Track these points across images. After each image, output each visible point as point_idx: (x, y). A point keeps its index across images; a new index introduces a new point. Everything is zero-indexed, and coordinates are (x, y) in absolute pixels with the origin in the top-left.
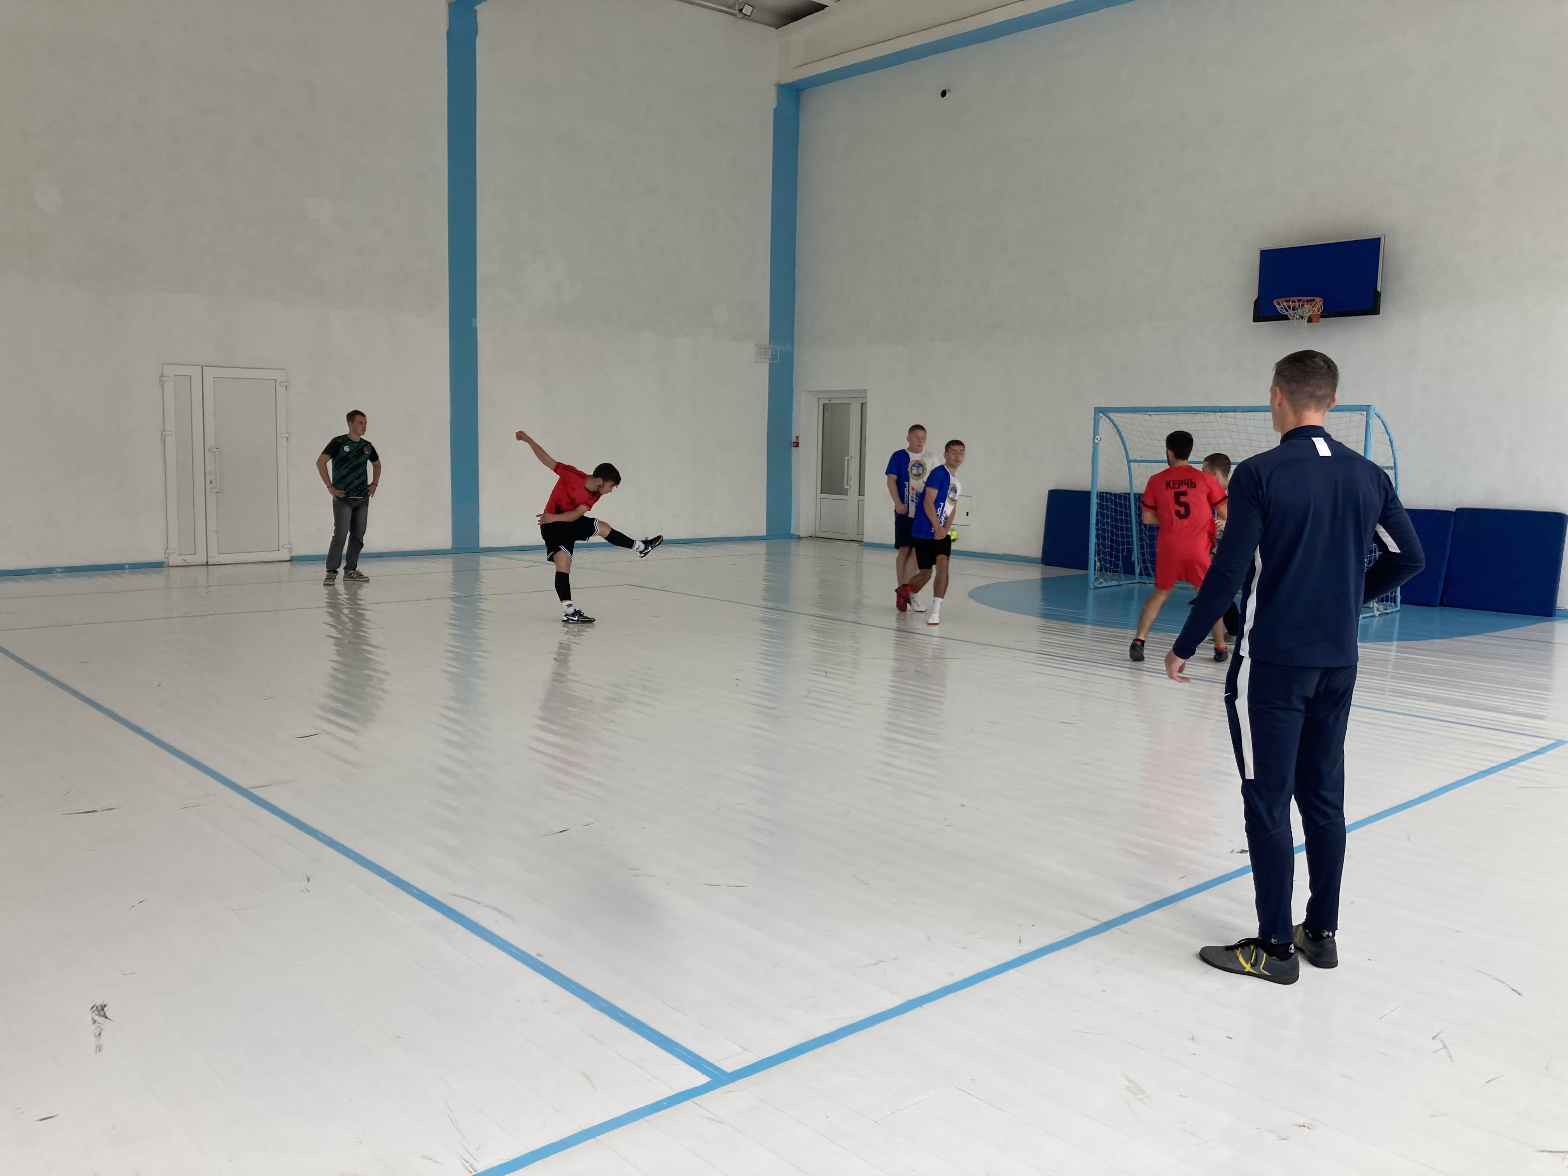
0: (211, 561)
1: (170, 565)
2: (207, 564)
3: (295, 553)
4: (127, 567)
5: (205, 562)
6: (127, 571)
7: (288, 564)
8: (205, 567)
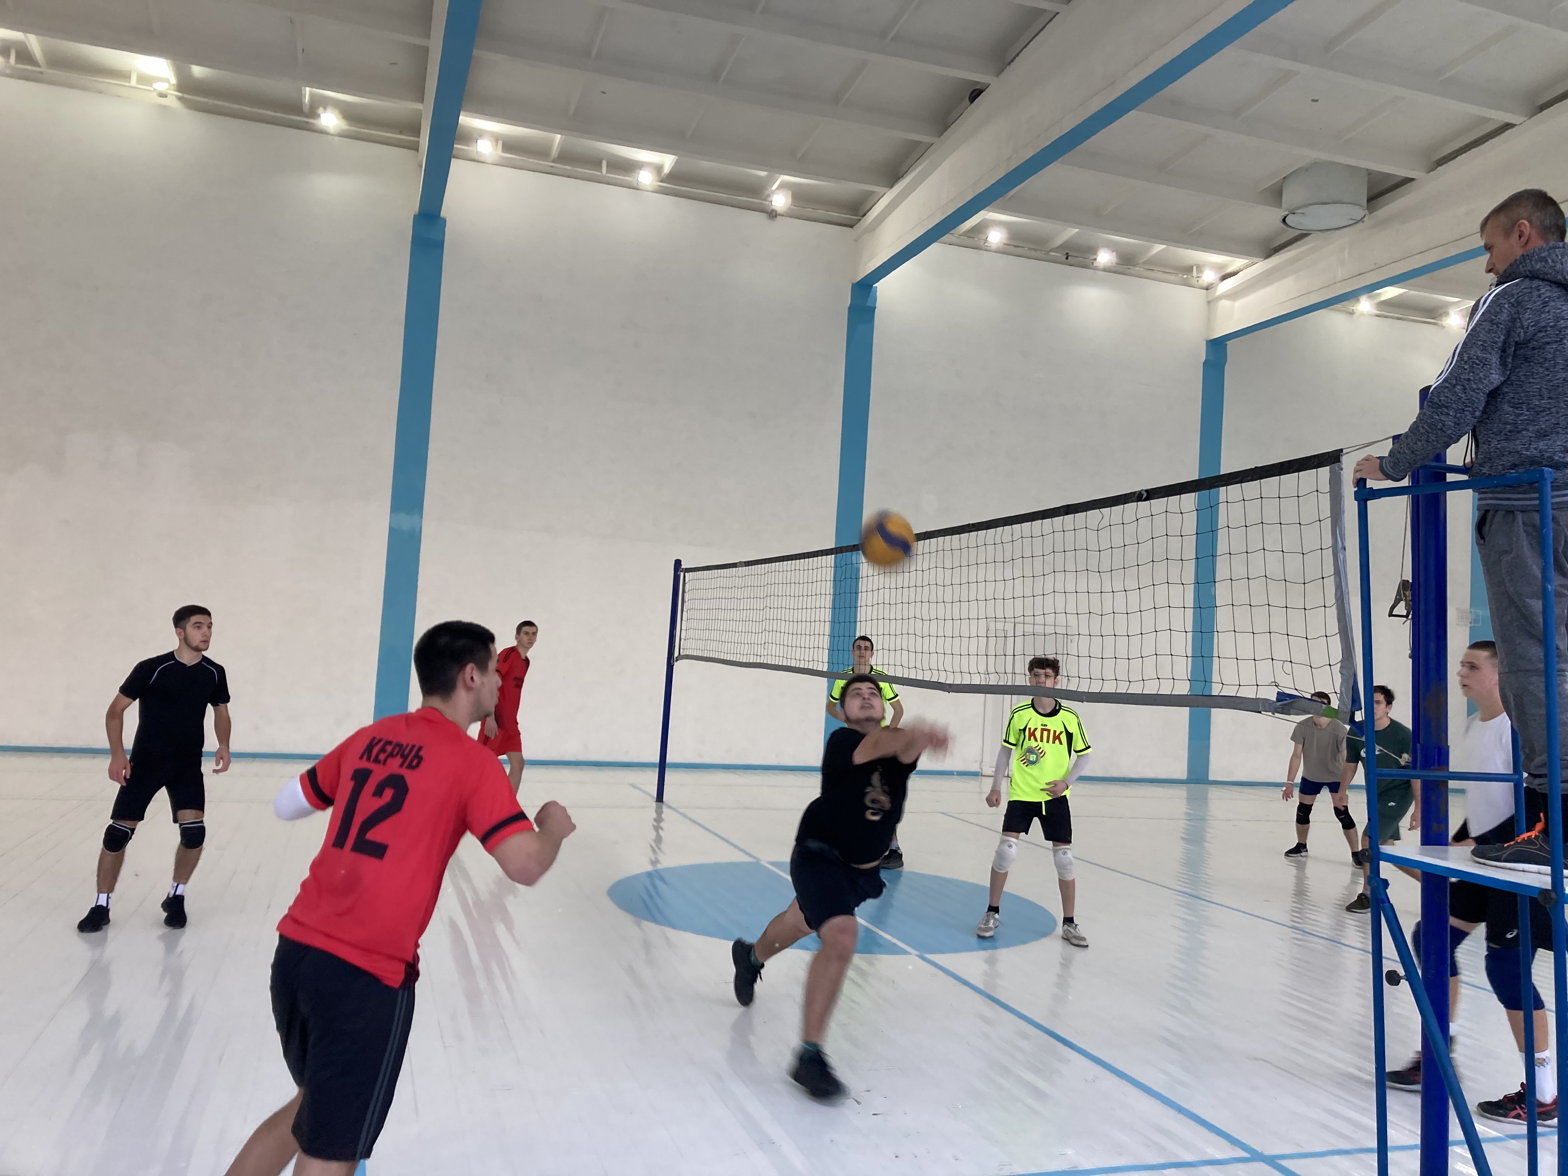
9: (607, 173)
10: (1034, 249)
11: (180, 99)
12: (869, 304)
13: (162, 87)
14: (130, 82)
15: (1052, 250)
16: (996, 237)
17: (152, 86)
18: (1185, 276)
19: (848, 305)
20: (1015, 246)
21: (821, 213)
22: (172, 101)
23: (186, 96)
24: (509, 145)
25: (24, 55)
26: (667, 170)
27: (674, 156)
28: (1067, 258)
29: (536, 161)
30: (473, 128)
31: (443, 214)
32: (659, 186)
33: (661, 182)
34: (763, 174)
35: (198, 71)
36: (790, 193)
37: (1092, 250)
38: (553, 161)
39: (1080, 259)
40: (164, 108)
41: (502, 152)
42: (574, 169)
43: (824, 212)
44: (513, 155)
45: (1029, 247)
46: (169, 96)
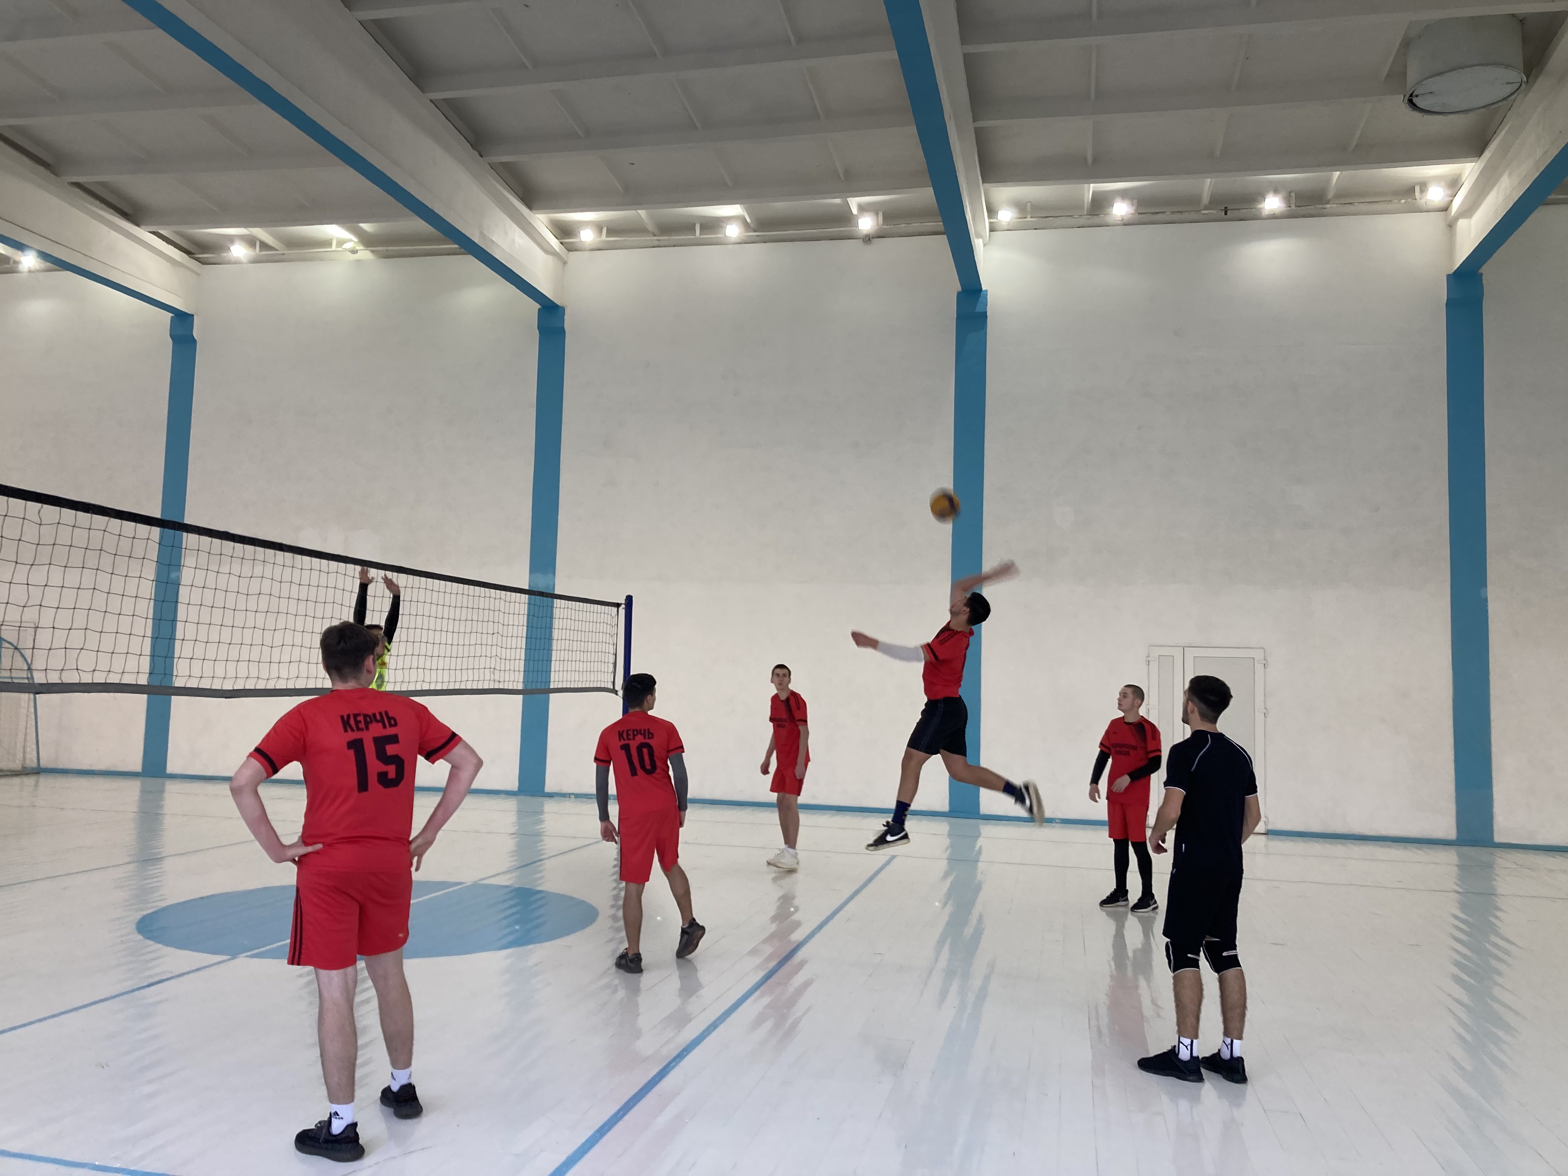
3: (1270, 827)
7: (1264, 837)
9: (700, 235)
10: (1179, 212)
11: (370, 251)
12: (979, 309)
13: (348, 246)
14: (331, 248)
15: (1207, 208)
16: (1121, 209)
17: (341, 247)
18: (1403, 201)
19: (956, 315)
20: (1152, 213)
21: (916, 226)
22: (365, 254)
23: (371, 248)
24: (613, 230)
25: (264, 246)
26: (746, 219)
28: (1226, 214)
29: (636, 238)
30: (569, 221)
32: (748, 236)
33: (751, 231)
34: (838, 201)
35: (366, 227)
36: (874, 213)
37: (1255, 197)
38: (655, 236)
39: (1244, 210)
40: (358, 261)
41: (607, 236)
42: (670, 238)
43: (919, 224)
44: (617, 237)
45: (1171, 211)
46: (358, 251)
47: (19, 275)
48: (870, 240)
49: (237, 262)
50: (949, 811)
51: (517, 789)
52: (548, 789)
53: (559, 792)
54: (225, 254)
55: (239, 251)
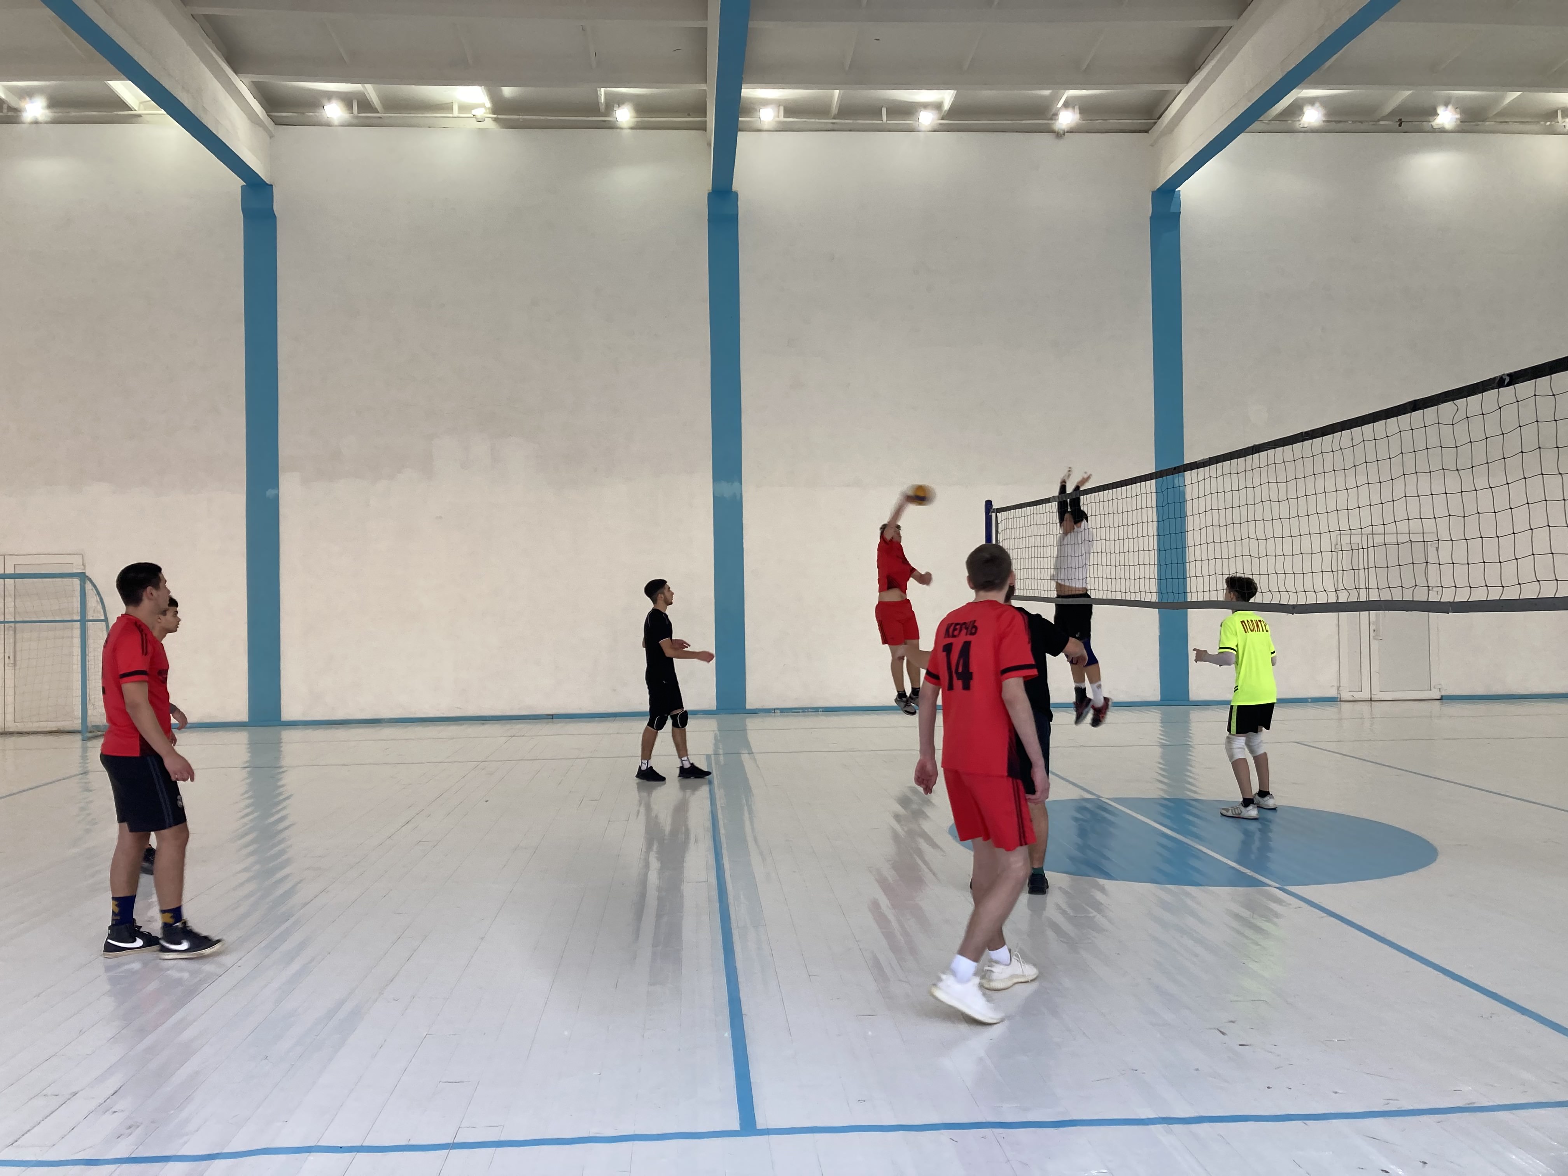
0: (1374, 697)
1: (1342, 700)
2: (1371, 700)
3: (1443, 693)
4: (1310, 700)
5: (1370, 698)
6: (1309, 704)
7: (1438, 702)
8: (1370, 702)
9: (887, 121)
10: (1359, 122)
11: (495, 120)
12: (1173, 210)
13: (480, 112)
14: (453, 114)
15: (1383, 119)
16: (1312, 117)
17: (471, 113)
18: (1548, 123)
19: (1150, 215)
20: (1335, 122)
21: (1113, 123)
22: (489, 124)
23: (499, 116)
24: (791, 109)
25: (365, 105)
26: (947, 106)
27: (953, 91)
28: (1400, 125)
29: (817, 120)
30: (754, 98)
31: (735, 187)
32: (940, 124)
33: (943, 119)
34: (1047, 92)
35: (508, 92)
36: (1077, 108)
37: (1429, 112)
38: (834, 118)
39: (1417, 123)
40: (482, 131)
41: (785, 117)
42: (855, 121)
43: (1115, 121)
44: (797, 118)
45: (1353, 120)
46: (486, 119)
47: (19, 126)
48: (1064, 134)
49: (328, 125)
50: (1161, 700)
51: (715, 708)
52: (749, 706)
53: (761, 708)
54: (311, 114)
55: (334, 111)
